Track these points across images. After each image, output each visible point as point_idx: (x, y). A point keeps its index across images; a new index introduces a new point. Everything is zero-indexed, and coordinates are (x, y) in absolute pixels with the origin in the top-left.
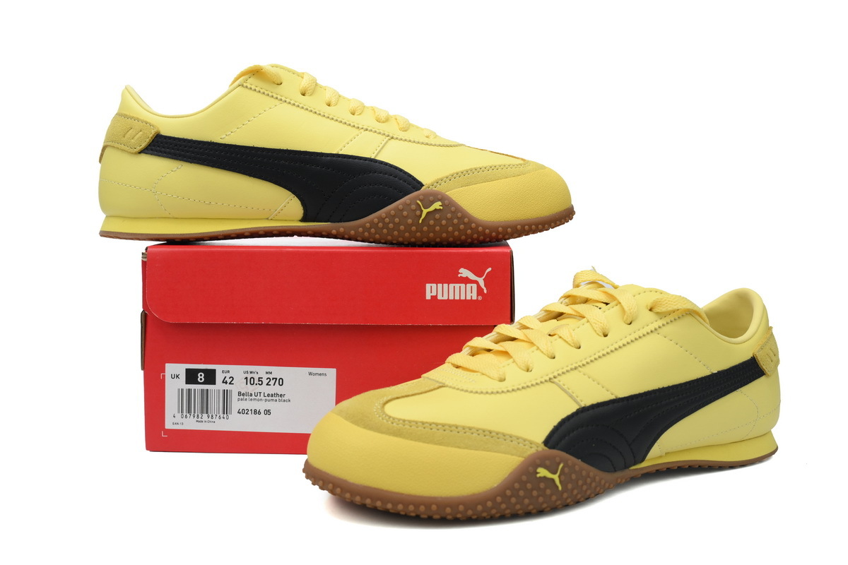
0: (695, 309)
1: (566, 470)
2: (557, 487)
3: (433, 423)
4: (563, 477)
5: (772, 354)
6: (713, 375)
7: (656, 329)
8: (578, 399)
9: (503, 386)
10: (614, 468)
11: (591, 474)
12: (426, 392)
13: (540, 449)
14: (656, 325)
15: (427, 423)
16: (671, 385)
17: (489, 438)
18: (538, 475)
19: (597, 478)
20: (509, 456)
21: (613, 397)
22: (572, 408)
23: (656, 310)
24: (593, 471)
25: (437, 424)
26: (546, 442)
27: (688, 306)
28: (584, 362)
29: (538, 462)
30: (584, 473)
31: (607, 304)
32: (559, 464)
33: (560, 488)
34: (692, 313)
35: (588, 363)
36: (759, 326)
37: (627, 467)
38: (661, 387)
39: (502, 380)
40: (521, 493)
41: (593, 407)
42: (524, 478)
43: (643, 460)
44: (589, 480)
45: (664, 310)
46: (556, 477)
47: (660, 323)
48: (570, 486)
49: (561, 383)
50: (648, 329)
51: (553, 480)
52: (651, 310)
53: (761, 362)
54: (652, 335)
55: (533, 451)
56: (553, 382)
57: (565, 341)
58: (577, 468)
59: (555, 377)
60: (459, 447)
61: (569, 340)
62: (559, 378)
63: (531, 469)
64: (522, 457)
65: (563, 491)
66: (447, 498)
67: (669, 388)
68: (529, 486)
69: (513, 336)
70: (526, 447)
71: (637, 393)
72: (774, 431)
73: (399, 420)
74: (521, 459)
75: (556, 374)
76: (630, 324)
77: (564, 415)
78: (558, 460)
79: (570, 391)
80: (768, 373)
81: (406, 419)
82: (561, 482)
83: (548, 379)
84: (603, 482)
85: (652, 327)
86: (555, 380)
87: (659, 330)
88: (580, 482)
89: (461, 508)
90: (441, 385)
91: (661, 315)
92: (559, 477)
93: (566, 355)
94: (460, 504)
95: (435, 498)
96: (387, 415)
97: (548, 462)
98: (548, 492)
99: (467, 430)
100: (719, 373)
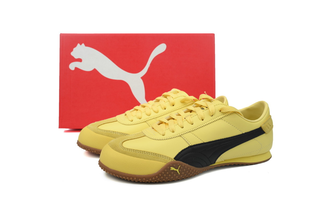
0: (237, 111)
1: (182, 168)
2: (178, 173)
3: (137, 150)
4: (180, 170)
5: (269, 126)
6: (243, 134)
7: (221, 118)
8: (189, 143)
9: (163, 137)
10: (202, 166)
11: (192, 169)
12: (139, 138)
13: (172, 160)
14: (221, 117)
15: (135, 150)
16: (225, 138)
17: (155, 156)
18: (171, 170)
19: (194, 170)
20: (162, 163)
21: (202, 142)
22: (187, 146)
23: (222, 111)
24: (192, 167)
25: (138, 151)
26: (175, 158)
27: (234, 110)
28: (193, 130)
29: (171, 165)
30: (189, 169)
31: (207, 108)
32: (179, 166)
33: (179, 174)
34: (235, 113)
35: (194, 130)
36: (265, 115)
37: (208, 165)
38: (221, 138)
39: (163, 135)
40: (165, 175)
41: (194, 145)
42: (166, 170)
43: (215, 163)
44: (191, 171)
45: (224, 111)
46: (177, 170)
47: (223, 116)
48: (183, 173)
49: (184, 137)
50: (218, 118)
51: (176, 171)
52: (220, 111)
53: (263, 129)
54: (220, 120)
55: (170, 161)
56: (181, 137)
57: (188, 121)
58: (186, 167)
59: (182, 135)
60: (145, 159)
61: (189, 121)
62: (184, 135)
63: (168, 167)
64: (166, 163)
65: (180, 175)
66: (139, 175)
67: (225, 139)
68: (168, 173)
69: (174, 118)
70: (168, 160)
71: (212, 141)
72: (270, 151)
73: (126, 148)
74: (166, 164)
75: (182, 134)
76: (212, 116)
77: (183, 148)
78: (178, 164)
79: (187, 140)
80: (267, 133)
81: (128, 148)
82: (179, 172)
83: (179, 135)
84: (197, 171)
85: (220, 117)
86: (182, 136)
87: (223, 119)
88: (187, 172)
89: (144, 179)
90: (144, 135)
91: (224, 113)
92: (179, 170)
93: (187, 127)
94: (144, 178)
95: (135, 175)
96: (123, 146)
97: (174, 165)
98: (175, 175)
99: (148, 153)
100: (245, 133)
